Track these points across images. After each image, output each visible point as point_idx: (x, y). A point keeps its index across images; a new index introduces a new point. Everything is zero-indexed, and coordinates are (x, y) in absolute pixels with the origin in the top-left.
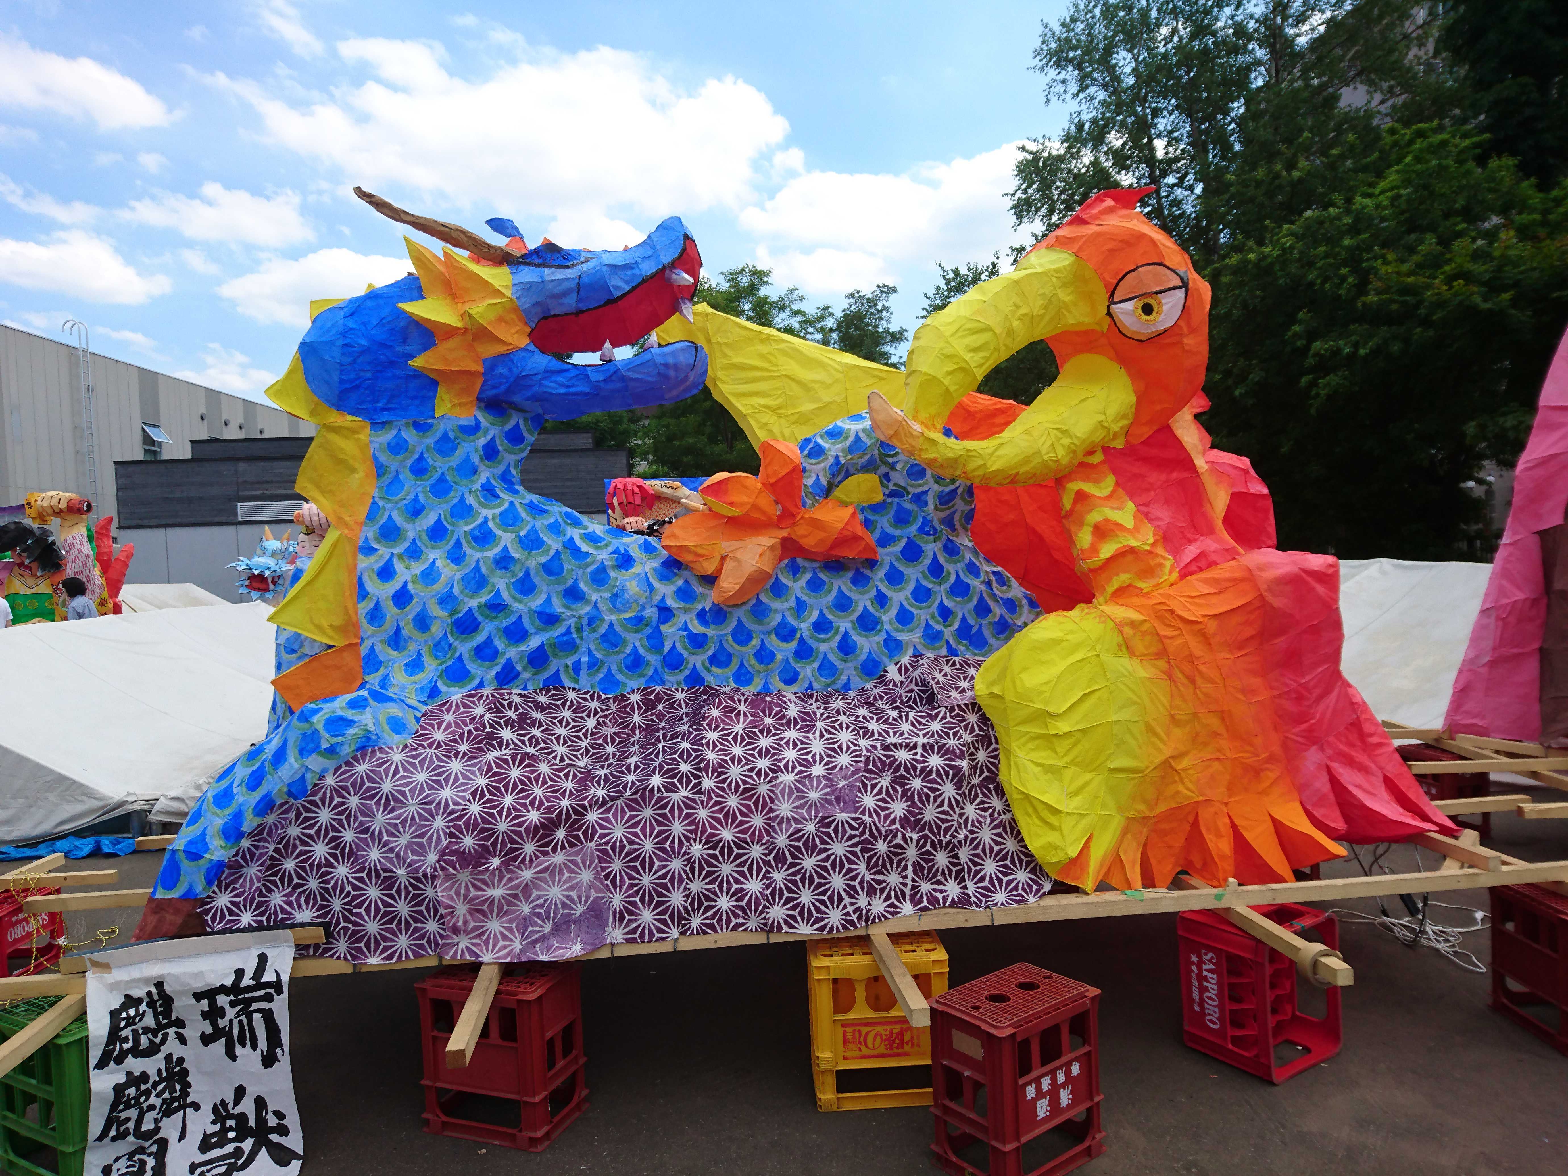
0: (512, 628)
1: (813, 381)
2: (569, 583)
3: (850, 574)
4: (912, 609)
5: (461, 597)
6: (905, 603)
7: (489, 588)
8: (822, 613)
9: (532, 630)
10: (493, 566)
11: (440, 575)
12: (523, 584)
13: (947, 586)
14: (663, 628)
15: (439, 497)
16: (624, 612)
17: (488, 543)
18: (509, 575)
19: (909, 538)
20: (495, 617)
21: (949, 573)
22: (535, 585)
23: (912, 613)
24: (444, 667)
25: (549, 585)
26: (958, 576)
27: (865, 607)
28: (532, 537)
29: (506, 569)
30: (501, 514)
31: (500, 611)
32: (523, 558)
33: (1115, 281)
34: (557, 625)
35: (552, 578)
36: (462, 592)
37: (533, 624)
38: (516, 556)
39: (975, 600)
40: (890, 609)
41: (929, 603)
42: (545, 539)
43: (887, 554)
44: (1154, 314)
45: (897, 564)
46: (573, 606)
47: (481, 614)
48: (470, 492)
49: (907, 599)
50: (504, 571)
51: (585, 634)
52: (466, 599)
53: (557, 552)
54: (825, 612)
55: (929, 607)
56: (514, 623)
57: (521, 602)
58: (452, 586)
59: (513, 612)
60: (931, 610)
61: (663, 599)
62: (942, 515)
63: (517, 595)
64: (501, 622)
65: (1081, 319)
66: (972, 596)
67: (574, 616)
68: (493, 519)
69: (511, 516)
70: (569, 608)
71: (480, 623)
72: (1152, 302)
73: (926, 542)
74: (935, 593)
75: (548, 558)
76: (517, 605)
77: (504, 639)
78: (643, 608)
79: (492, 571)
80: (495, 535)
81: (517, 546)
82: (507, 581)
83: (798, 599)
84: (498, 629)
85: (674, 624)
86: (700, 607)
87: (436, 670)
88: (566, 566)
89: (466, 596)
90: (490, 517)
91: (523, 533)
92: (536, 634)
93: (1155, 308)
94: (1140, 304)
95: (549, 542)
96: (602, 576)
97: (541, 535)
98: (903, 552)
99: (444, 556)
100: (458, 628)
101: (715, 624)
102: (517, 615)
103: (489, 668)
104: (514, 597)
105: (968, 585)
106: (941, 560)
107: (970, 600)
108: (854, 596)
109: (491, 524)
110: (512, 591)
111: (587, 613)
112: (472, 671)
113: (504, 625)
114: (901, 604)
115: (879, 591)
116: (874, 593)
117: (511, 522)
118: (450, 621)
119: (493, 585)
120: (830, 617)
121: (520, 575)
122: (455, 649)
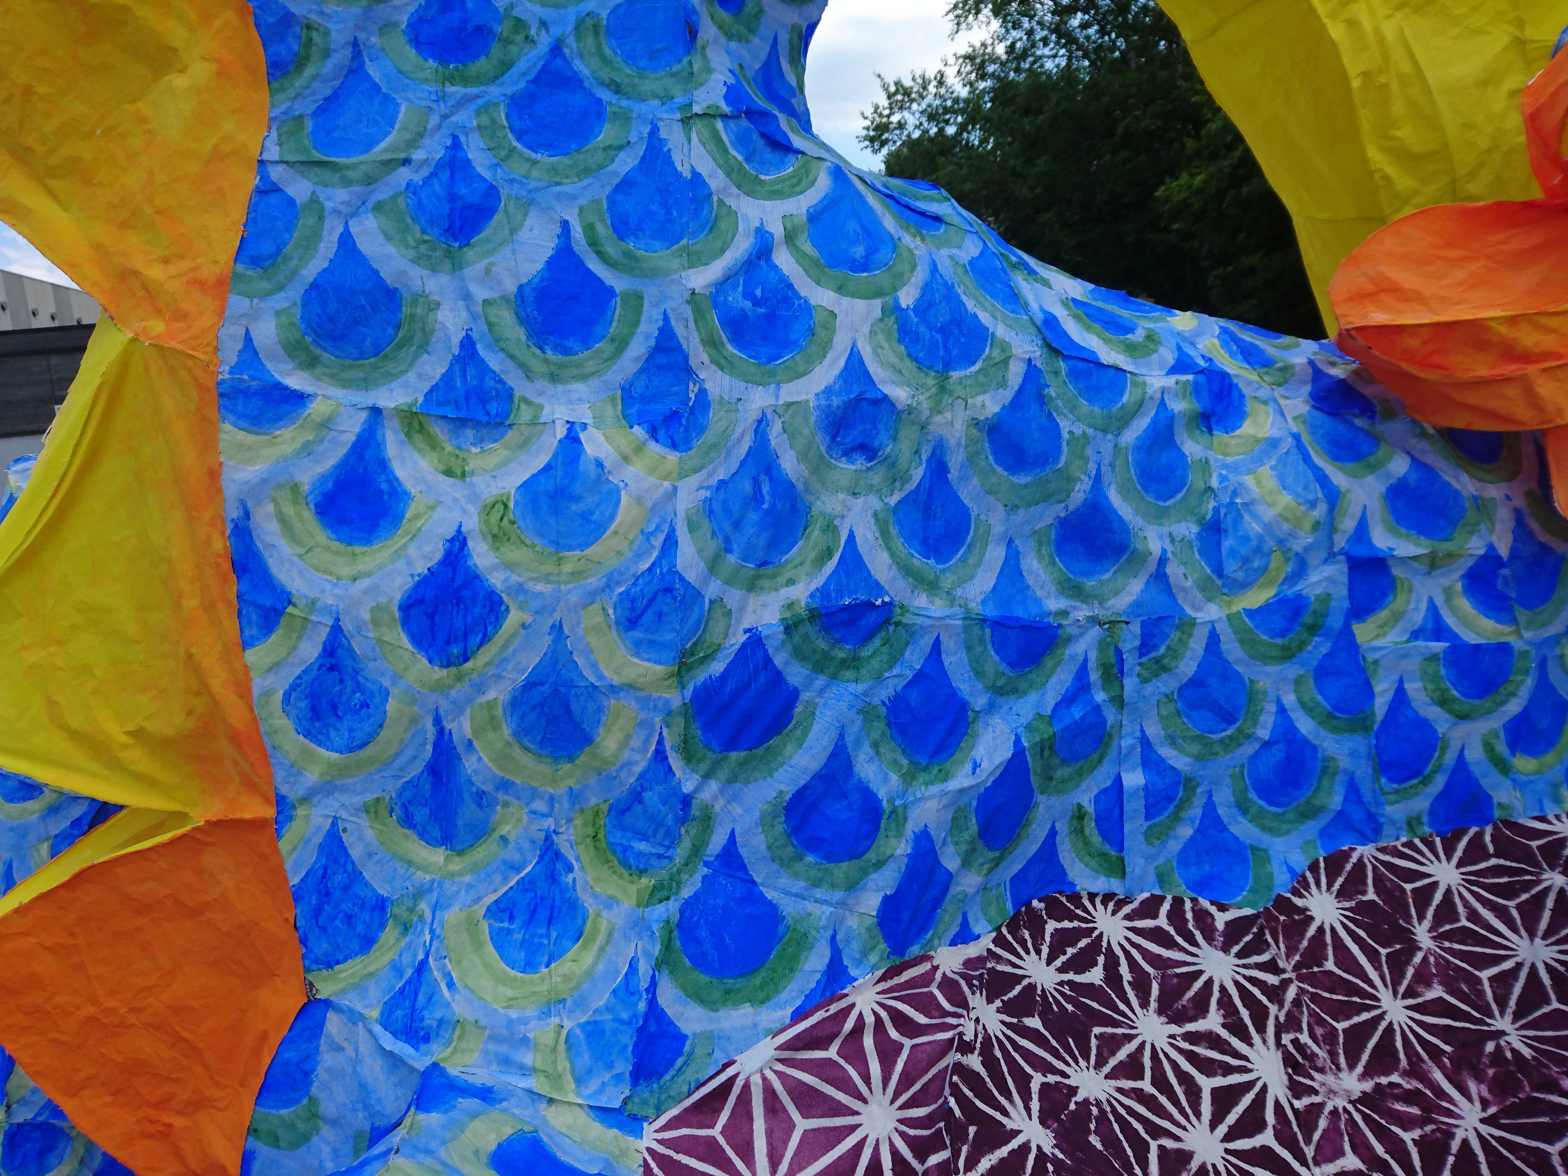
0: (914, 698)
2: (1080, 494)
5: (713, 589)
7: (815, 535)
9: (979, 701)
10: (821, 442)
11: (614, 498)
12: (927, 513)
14: (1363, 632)
15: (550, 147)
16: (1245, 586)
17: (787, 345)
18: (876, 478)
20: (853, 663)
22: (965, 512)
24: (670, 909)
25: (1011, 509)
28: (942, 315)
29: (868, 450)
30: (814, 218)
31: (870, 635)
32: (924, 402)
34: (1048, 662)
35: (1023, 479)
36: (713, 566)
37: (979, 673)
38: (900, 394)
42: (984, 318)
46: (1090, 584)
47: (799, 654)
48: (687, 121)
50: (860, 463)
51: (1130, 683)
52: (734, 597)
53: (1032, 371)
56: (920, 676)
57: (932, 587)
58: (670, 543)
59: (912, 633)
61: (1362, 531)
63: (918, 562)
64: (879, 679)
67: (1094, 620)
68: (790, 237)
69: (852, 226)
70: (1077, 592)
71: (794, 695)
75: (1007, 395)
76: (921, 601)
77: (892, 751)
78: (1301, 568)
79: (818, 467)
80: (807, 308)
81: (893, 352)
82: (874, 503)
84: (866, 712)
85: (1397, 617)
86: (1476, 546)
87: (640, 926)
88: (1065, 426)
89: (730, 582)
90: (777, 230)
91: (907, 297)
92: (991, 708)
95: (1001, 331)
96: (1165, 457)
97: (970, 305)
99: (613, 411)
100: (710, 725)
101: (1529, 604)
102: (926, 643)
103: (853, 886)
104: (907, 571)
109: (783, 259)
110: (898, 543)
111: (1137, 605)
112: (789, 908)
113: (887, 692)
117: (858, 251)
118: (675, 698)
119: (830, 528)
121: (918, 474)
122: (707, 819)
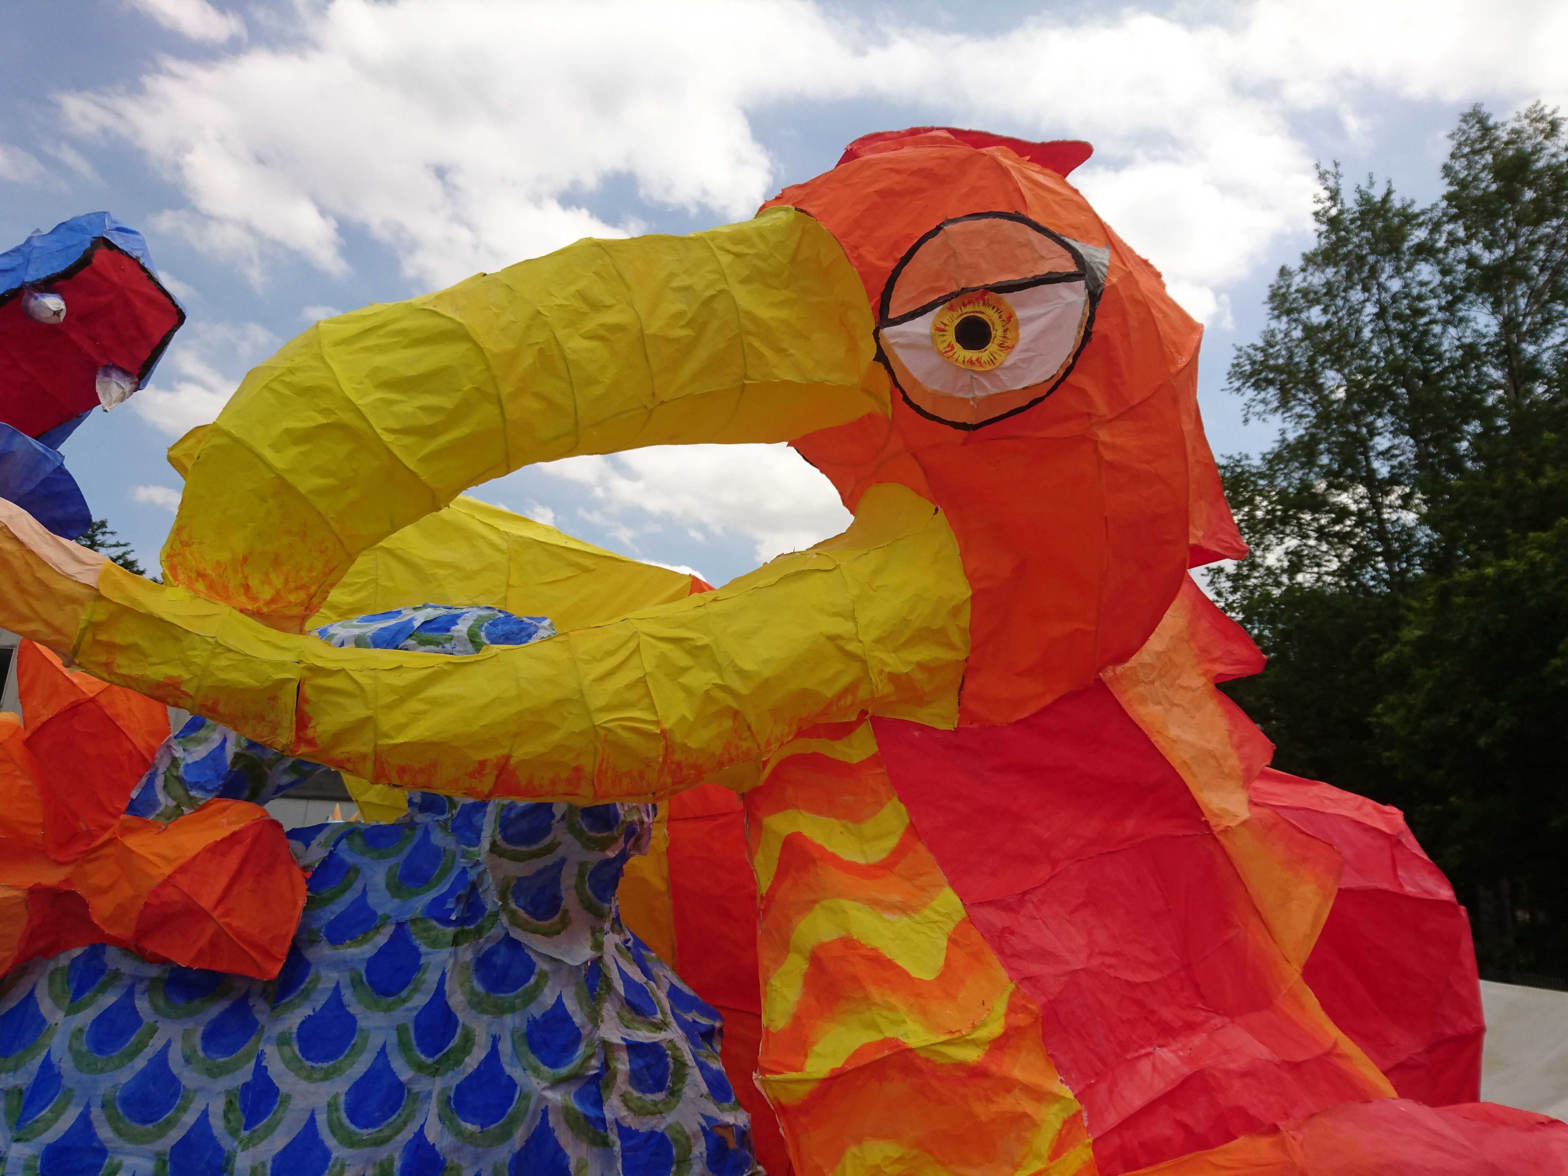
1: (438, 564)
3: (215, 1010)
4: (331, 1142)
6: (321, 1119)
8: (85, 1120)
13: (452, 1080)
19: (400, 925)
21: (468, 1041)
23: (326, 1154)
26: (494, 1053)
27: (205, 1114)
33: (891, 265)
39: (519, 1137)
40: (270, 1130)
41: (384, 1129)
43: (335, 965)
44: (992, 347)
45: (348, 996)
49: (332, 1106)
54: (96, 1114)
55: (379, 1142)
60: (383, 1153)
62: (514, 869)
65: (819, 376)
66: (514, 1121)
72: (989, 315)
73: (435, 943)
74: (416, 1098)
83: (47, 1065)
93: (997, 332)
94: (952, 320)
98: (372, 964)
105: (512, 1085)
106: (457, 1000)
107: (506, 1135)
108: (189, 1077)
114: (312, 1120)
115: (260, 1071)
116: (245, 1074)
120: (104, 1133)
